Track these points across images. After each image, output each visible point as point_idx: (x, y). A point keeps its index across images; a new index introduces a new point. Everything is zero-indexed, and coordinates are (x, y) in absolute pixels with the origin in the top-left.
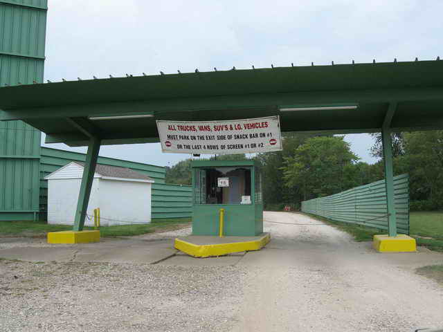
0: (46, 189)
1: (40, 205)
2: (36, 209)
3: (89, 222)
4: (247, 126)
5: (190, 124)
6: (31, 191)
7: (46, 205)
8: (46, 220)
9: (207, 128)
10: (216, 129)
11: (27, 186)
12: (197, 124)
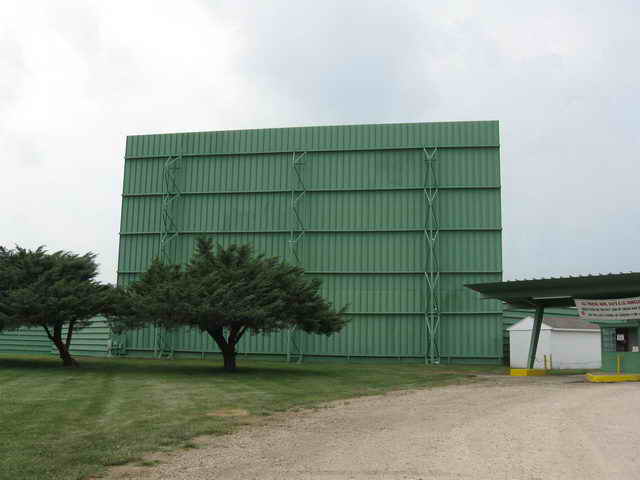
0: (509, 338)
1: (504, 352)
2: (500, 355)
3: (538, 365)
4: (629, 303)
5: (594, 301)
6: (496, 340)
7: (508, 352)
8: (509, 364)
9: (605, 304)
10: (611, 304)
11: (493, 336)
12: (598, 301)
